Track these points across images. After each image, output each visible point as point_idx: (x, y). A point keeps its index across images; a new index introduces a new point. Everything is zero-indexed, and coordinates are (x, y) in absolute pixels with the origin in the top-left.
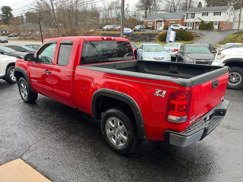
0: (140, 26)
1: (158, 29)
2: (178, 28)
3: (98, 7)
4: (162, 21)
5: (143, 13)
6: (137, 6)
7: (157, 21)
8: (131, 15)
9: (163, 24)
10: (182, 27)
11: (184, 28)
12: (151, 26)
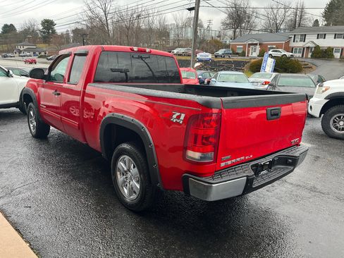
0: (224, 50)
1: (250, 55)
2: (278, 54)
3: (170, 24)
4: (257, 44)
5: (230, 33)
6: (224, 24)
7: (250, 45)
8: (213, 35)
9: (258, 48)
10: (286, 53)
11: (288, 54)
12: (240, 51)
